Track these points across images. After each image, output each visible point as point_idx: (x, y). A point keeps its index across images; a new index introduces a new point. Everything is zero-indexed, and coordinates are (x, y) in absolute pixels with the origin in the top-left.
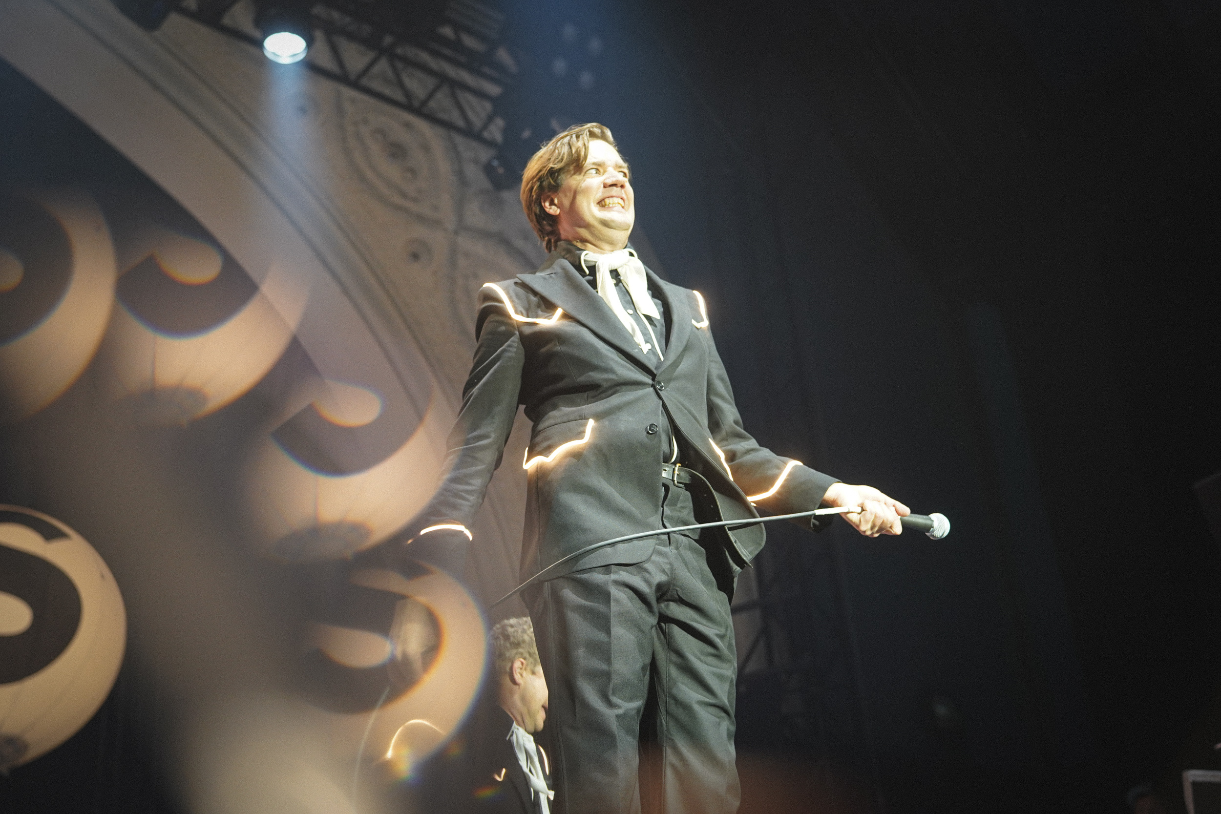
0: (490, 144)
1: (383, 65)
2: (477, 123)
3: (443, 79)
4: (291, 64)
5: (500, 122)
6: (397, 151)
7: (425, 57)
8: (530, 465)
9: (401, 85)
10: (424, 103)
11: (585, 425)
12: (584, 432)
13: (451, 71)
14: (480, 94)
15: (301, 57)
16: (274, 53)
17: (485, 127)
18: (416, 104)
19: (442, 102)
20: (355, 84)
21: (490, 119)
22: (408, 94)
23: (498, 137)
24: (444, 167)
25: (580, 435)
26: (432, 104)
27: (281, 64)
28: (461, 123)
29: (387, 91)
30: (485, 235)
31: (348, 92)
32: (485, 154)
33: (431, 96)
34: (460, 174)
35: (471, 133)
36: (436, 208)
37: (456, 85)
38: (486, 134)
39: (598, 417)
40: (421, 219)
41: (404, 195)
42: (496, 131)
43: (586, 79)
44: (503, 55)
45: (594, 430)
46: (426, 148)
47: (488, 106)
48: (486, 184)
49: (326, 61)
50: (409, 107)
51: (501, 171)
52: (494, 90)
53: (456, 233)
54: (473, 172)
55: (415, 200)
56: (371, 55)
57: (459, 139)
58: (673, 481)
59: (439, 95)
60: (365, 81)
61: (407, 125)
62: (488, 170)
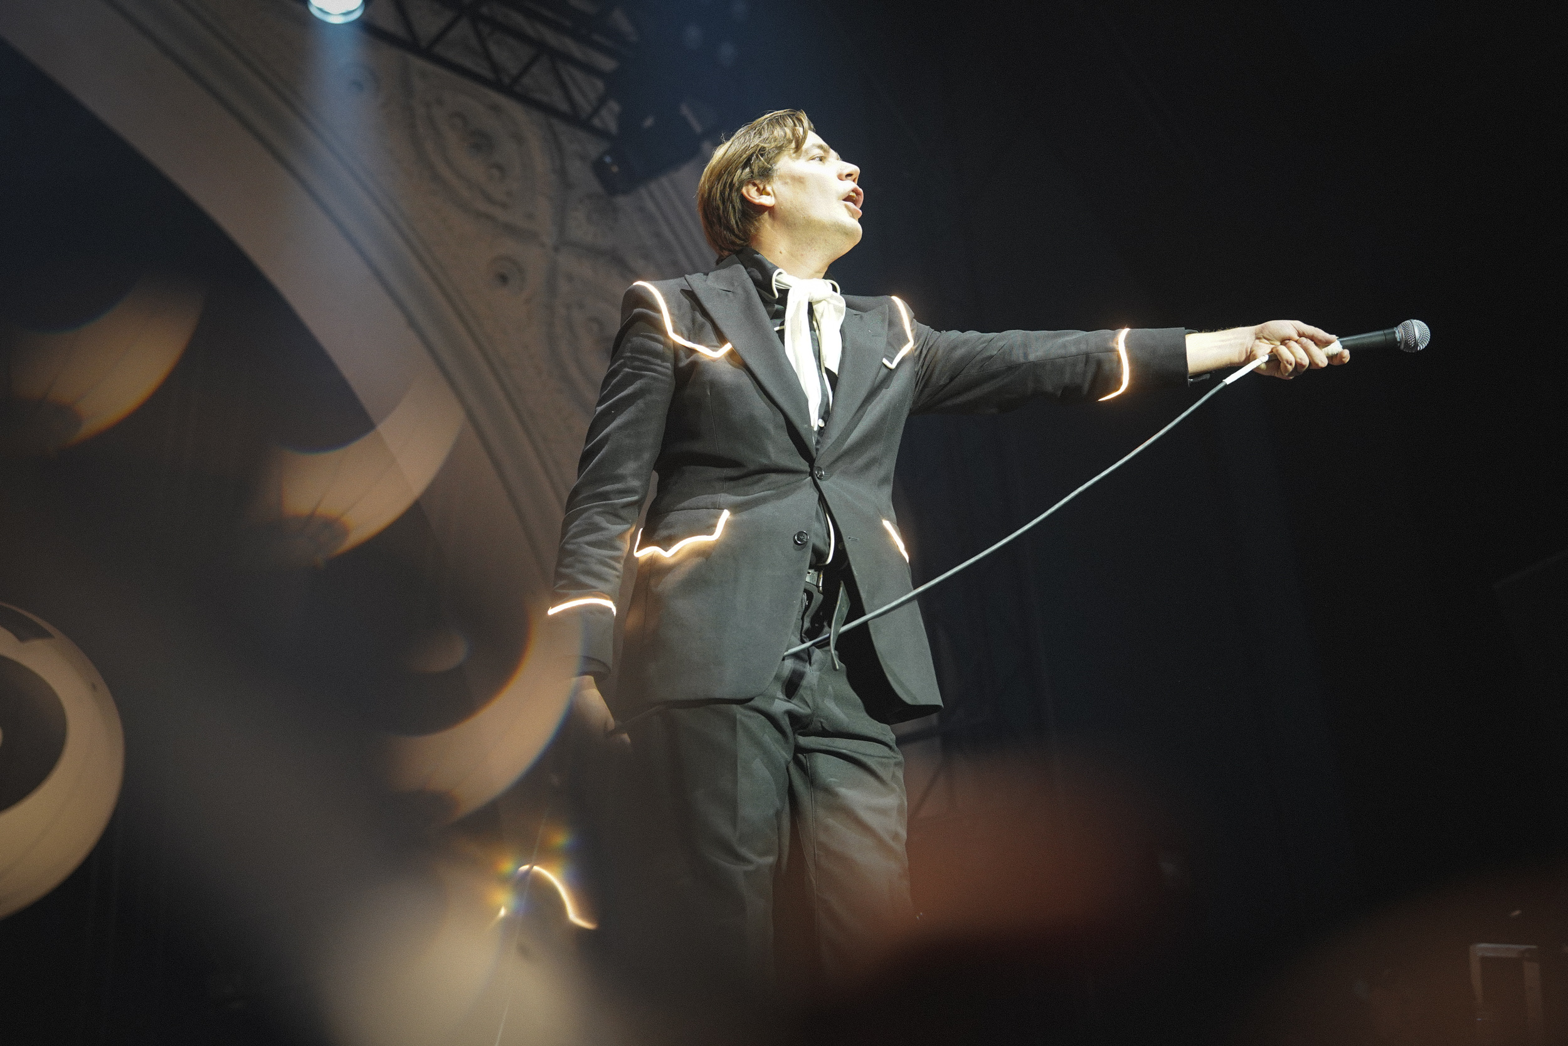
0: (601, 134)
1: (463, 28)
2: (585, 107)
3: (541, 48)
4: (342, 24)
5: (614, 106)
6: (481, 142)
7: (518, 19)
8: (643, 554)
9: (488, 56)
10: (516, 80)
11: (717, 517)
12: (715, 526)
13: (551, 38)
14: (589, 69)
15: (356, 15)
16: (321, 10)
17: (596, 111)
18: (506, 80)
19: (539, 80)
20: (427, 53)
21: (602, 101)
22: (495, 67)
23: (613, 127)
24: (541, 163)
25: (709, 529)
26: (526, 80)
27: (330, 23)
28: (564, 107)
29: (468, 63)
30: (593, 252)
31: (418, 63)
32: (594, 148)
33: (525, 70)
34: (562, 172)
35: (576, 120)
36: (530, 216)
37: (558, 56)
38: (596, 122)
39: (735, 508)
40: (510, 230)
41: (489, 199)
42: (609, 118)
43: (727, 52)
44: (620, 19)
45: (728, 524)
46: (519, 139)
47: (600, 85)
48: (596, 187)
49: (389, 22)
50: (497, 85)
51: (615, 169)
52: (607, 64)
53: (556, 249)
54: (579, 171)
55: (504, 206)
56: (448, 15)
57: (560, 127)
58: (818, 587)
59: (535, 70)
60: (439, 49)
61: (495, 108)
62: (598, 167)
